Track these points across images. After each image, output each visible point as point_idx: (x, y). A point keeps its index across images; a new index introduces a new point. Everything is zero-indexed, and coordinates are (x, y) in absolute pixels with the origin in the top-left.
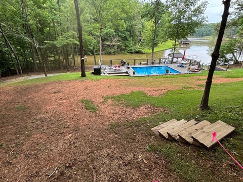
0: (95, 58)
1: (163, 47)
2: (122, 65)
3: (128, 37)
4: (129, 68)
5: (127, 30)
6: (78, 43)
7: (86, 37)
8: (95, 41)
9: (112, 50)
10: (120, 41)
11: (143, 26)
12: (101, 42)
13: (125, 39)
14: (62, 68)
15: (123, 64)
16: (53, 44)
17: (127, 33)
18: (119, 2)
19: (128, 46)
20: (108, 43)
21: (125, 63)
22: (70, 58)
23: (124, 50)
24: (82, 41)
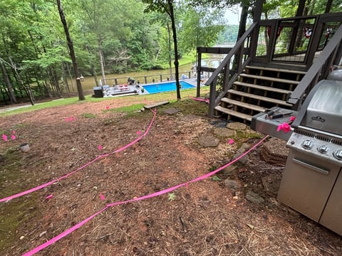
0: (96, 79)
1: (188, 59)
2: (131, 84)
3: (140, 49)
4: (138, 87)
5: (137, 39)
6: (71, 61)
7: (79, 52)
8: (93, 56)
9: (120, 68)
10: (129, 54)
11: (158, 33)
12: (102, 57)
13: (136, 51)
14: (50, 95)
15: (132, 82)
16: (35, 64)
17: (138, 43)
18: (119, 5)
19: (141, 61)
20: (113, 58)
21: (133, 82)
22: (60, 82)
23: (136, 66)
24: (74, 57)
